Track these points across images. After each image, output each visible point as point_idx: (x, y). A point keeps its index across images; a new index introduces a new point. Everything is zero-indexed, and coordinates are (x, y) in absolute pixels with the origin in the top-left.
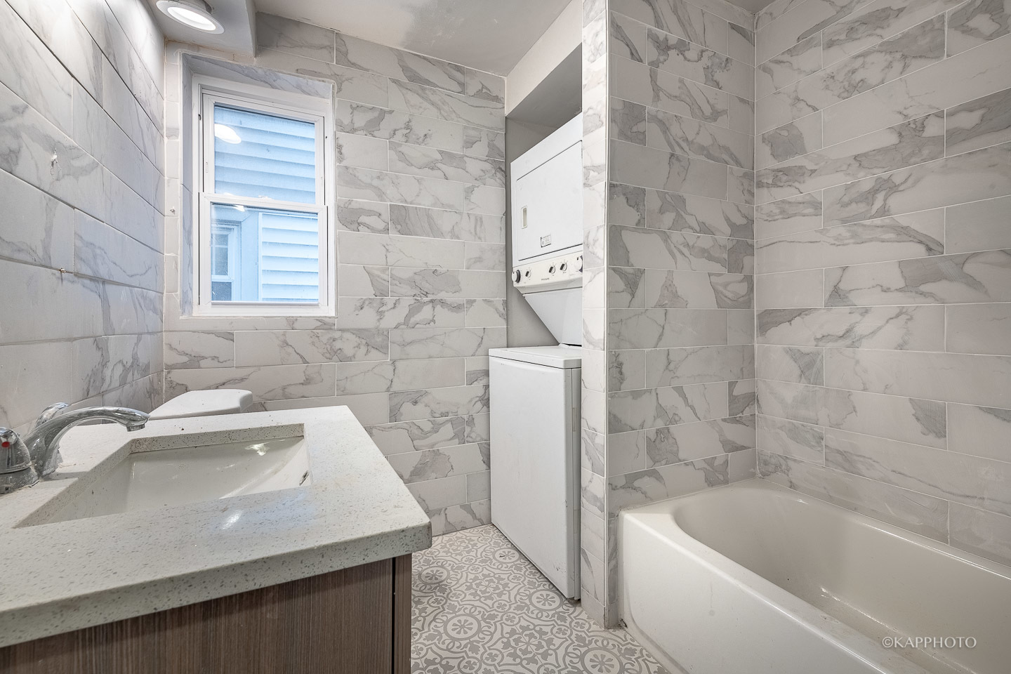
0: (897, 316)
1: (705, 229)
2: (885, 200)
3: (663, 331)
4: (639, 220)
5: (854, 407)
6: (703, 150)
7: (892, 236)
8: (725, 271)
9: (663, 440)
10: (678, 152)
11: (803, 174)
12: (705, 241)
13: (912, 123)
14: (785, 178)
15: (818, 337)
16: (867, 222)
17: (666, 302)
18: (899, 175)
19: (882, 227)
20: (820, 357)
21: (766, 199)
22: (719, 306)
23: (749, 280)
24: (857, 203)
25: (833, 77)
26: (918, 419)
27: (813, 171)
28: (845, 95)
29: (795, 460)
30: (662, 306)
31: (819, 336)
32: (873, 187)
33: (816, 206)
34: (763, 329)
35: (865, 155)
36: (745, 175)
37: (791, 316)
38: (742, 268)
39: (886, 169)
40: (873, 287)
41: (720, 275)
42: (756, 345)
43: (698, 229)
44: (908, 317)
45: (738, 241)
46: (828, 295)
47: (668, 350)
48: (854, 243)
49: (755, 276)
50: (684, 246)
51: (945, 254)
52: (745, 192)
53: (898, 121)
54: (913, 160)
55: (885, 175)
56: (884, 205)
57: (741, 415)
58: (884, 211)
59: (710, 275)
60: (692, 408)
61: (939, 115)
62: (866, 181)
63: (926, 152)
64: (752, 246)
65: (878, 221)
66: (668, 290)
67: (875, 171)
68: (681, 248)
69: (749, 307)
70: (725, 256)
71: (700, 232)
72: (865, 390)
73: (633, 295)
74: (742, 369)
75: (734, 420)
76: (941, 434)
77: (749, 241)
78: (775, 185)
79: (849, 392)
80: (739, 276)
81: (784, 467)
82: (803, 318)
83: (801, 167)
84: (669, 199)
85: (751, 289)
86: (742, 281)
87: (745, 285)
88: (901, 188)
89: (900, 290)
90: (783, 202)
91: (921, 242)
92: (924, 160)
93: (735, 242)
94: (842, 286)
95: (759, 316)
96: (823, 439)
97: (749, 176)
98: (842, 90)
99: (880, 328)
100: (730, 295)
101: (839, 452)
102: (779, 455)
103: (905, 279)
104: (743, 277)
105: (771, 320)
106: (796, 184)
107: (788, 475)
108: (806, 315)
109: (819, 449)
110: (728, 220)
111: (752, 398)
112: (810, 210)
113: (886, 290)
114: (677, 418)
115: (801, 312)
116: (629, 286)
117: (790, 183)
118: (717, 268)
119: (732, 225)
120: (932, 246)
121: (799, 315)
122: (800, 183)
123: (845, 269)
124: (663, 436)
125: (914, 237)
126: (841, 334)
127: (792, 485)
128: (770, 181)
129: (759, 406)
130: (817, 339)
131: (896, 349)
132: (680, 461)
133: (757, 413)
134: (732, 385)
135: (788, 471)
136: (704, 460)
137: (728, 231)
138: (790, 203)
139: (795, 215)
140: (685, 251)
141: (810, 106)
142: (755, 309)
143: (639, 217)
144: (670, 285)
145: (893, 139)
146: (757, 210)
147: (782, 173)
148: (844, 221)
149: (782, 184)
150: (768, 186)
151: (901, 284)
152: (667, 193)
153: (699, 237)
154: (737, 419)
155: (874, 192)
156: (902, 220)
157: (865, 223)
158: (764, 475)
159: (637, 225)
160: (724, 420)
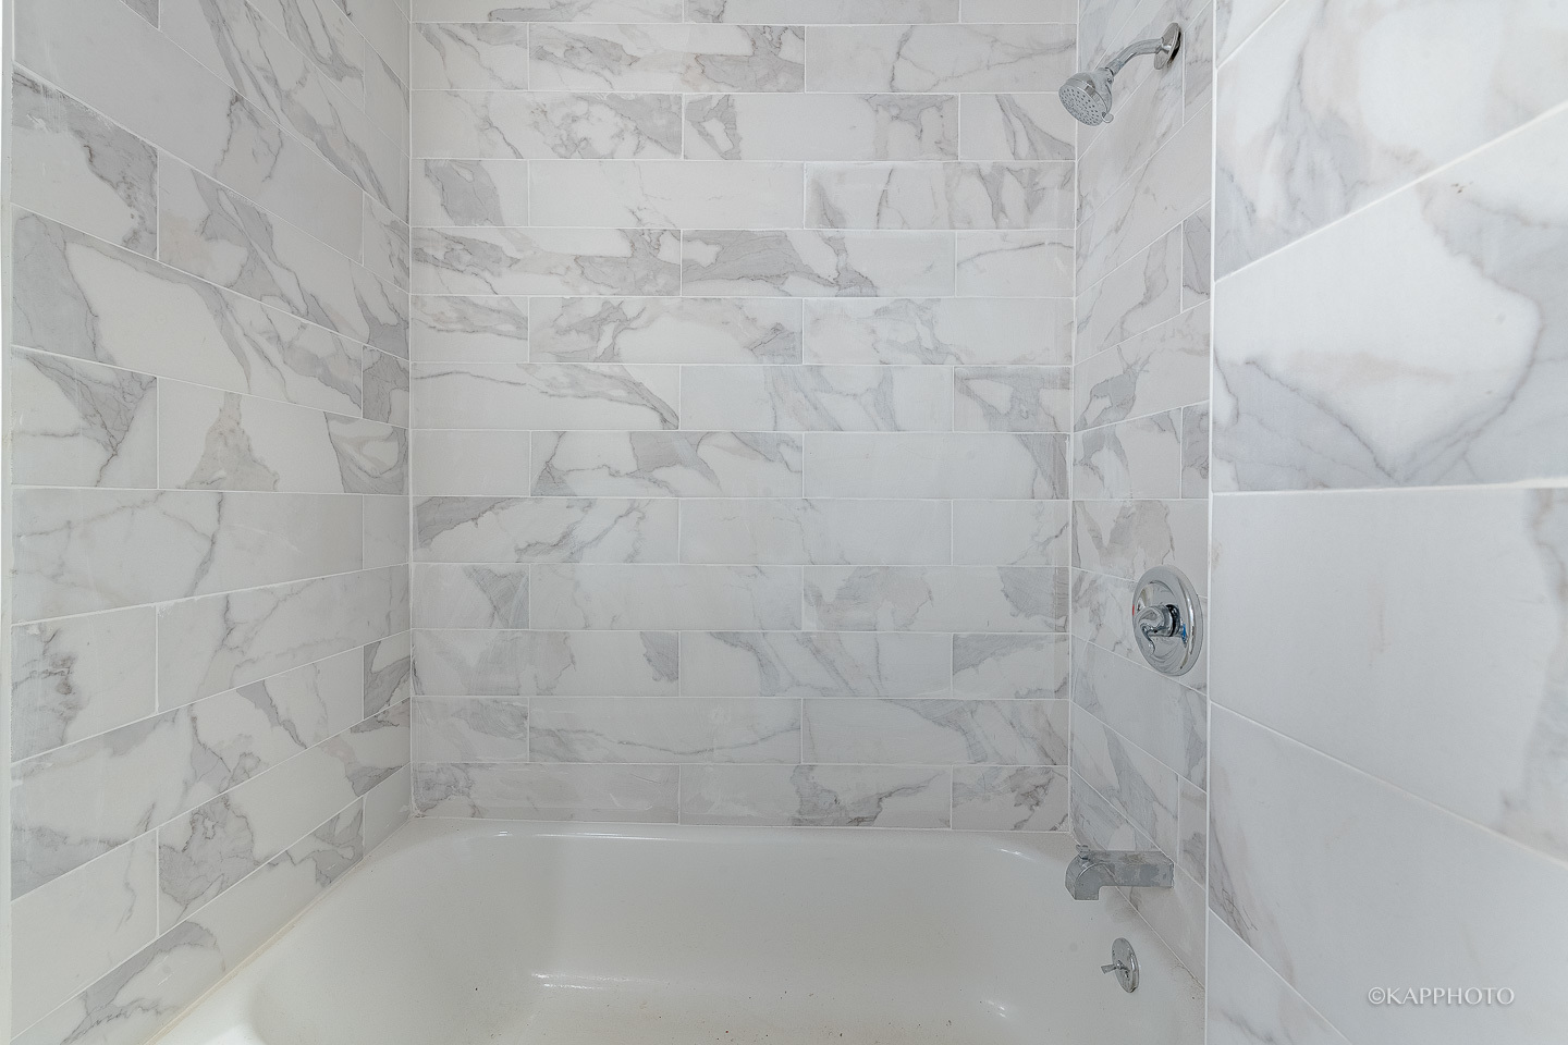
0: (628, 513)
1: (316, 311)
2: (614, 338)
3: (211, 550)
4: (135, 233)
5: (572, 657)
6: (311, 126)
7: (621, 393)
8: (357, 413)
9: (210, 834)
10: (251, 97)
11: (498, 261)
12: (317, 340)
13: (646, 233)
14: (466, 257)
15: (521, 547)
16: (592, 366)
17: (222, 473)
18: (632, 304)
19: (611, 377)
20: (524, 580)
21: (433, 287)
22: (347, 487)
23: (400, 435)
24: (578, 332)
25: (545, 112)
26: (649, 660)
27: (515, 261)
28: (562, 151)
29: (481, 766)
30: (209, 483)
31: (523, 545)
32: (600, 313)
33: (520, 322)
34: (426, 533)
35: (590, 259)
36: (393, 226)
37: (477, 509)
38: (389, 413)
39: (615, 291)
40: (599, 468)
41: (349, 420)
42: (412, 565)
43: (303, 309)
44: (640, 515)
45: (381, 356)
46: (536, 477)
47: (227, 596)
48: (575, 396)
49: (410, 430)
50: (269, 339)
51: (679, 430)
52: (395, 260)
53: (630, 224)
54: (647, 288)
55: (615, 300)
56: (613, 345)
57: (386, 708)
58: (612, 355)
59: (327, 417)
60: (289, 726)
61: (676, 235)
62: (592, 301)
63: (661, 281)
64: (406, 372)
65: (605, 368)
66: (226, 444)
67: (602, 289)
68: (262, 341)
69: (401, 491)
70: (358, 381)
71: (307, 315)
72: (586, 627)
73: (114, 450)
74: (388, 616)
75: (375, 722)
76: (673, 676)
77: (401, 360)
78: (447, 264)
79: (565, 633)
80: (384, 429)
81: (462, 783)
82: (497, 514)
83: (494, 247)
84: (230, 209)
85: (404, 457)
86: (387, 439)
87: (393, 446)
88: (633, 325)
89: (630, 475)
90: (464, 300)
91: (654, 409)
92: (659, 292)
93: (376, 357)
94: (556, 462)
95: (419, 509)
96: (526, 717)
97: (399, 230)
98: (558, 142)
99: (606, 531)
100: (368, 466)
101: (550, 733)
102: (453, 765)
103: (637, 460)
104: (391, 430)
105: (438, 516)
106: (487, 275)
107: (468, 796)
108: (502, 508)
109: (521, 735)
110: (363, 306)
111: (407, 668)
112: (508, 328)
113: (614, 474)
114: (249, 763)
115: (494, 504)
116: (97, 420)
117: (476, 270)
118: (342, 404)
119: (371, 320)
120: (666, 416)
121: (491, 509)
122: (492, 274)
123: (561, 435)
124: (209, 824)
125: (648, 401)
126: (555, 540)
127: (476, 812)
128: (440, 255)
129: (417, 681)
130: (518, 550)
131: (625, 561)
132: (257, 863)
133: (412, 695)
134: (370, 651)
135: (469, 788)
136: (314, 834)
137: (364, 329)
138: (475, 305)
139: (485, 329)
140: (272, 351)
141: (509, 144)
142: (411, 496)
143: (135, 223)
144: (232, 431)
145: (621, 249)
146: (414, 304)
147: (461, 247)
148: (560, 357)
149: (461, 268)
150: (436, 263)
151: (632, 467)
152: (223, 189)
153: (303, 327)
154: (379, 718)
155: (599, 321)
156: (636, 372)
157: (589, 368)
158: (425, 808)
159: (126, 242)
160: (355, 730)
